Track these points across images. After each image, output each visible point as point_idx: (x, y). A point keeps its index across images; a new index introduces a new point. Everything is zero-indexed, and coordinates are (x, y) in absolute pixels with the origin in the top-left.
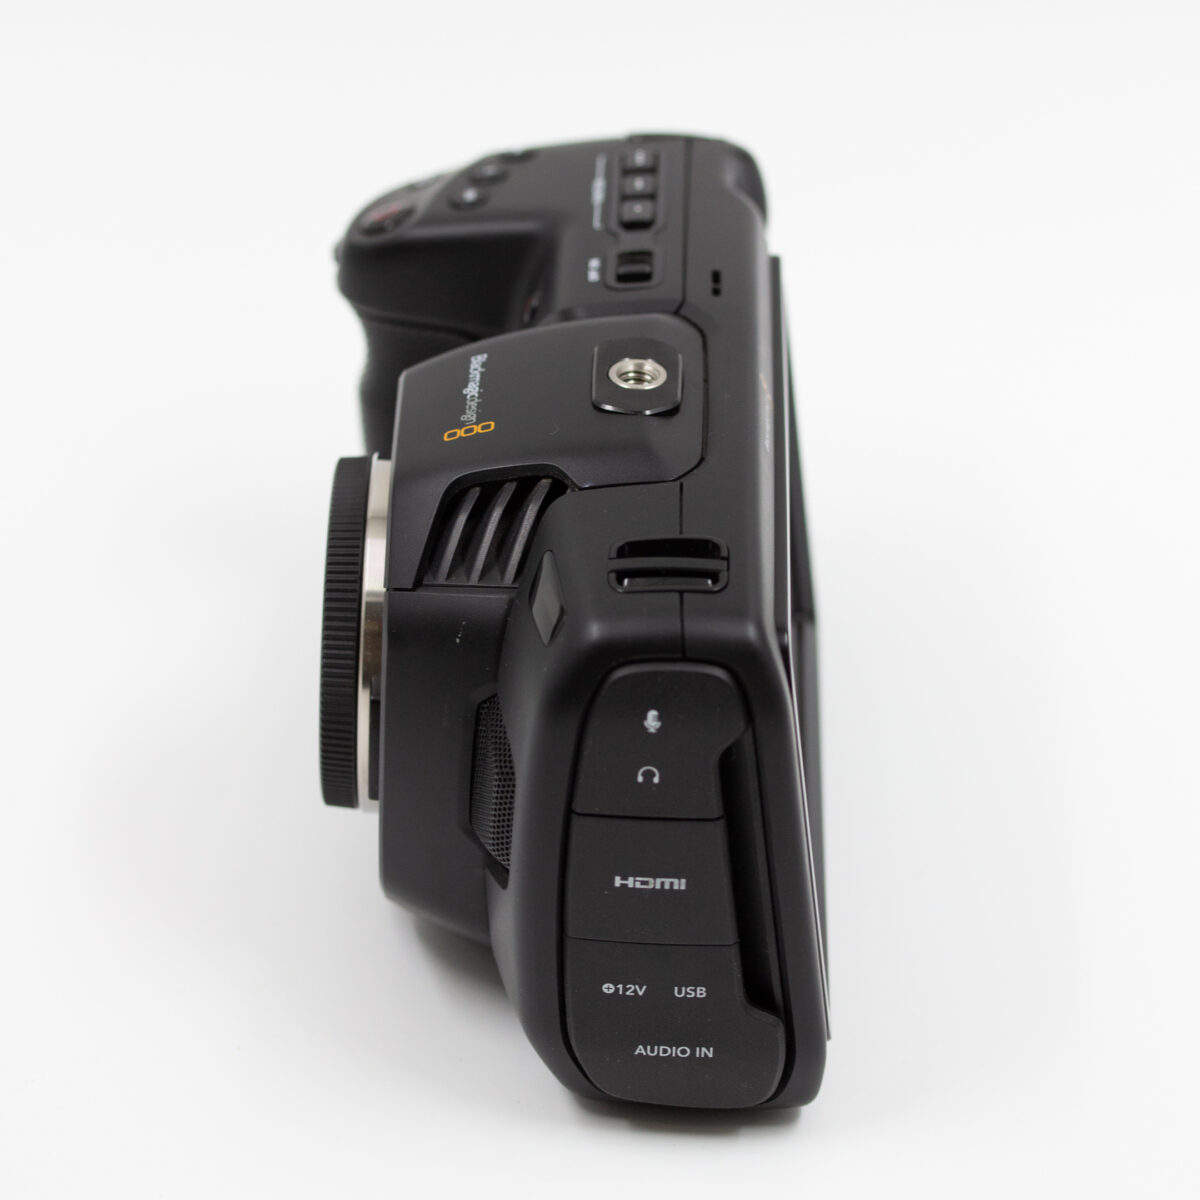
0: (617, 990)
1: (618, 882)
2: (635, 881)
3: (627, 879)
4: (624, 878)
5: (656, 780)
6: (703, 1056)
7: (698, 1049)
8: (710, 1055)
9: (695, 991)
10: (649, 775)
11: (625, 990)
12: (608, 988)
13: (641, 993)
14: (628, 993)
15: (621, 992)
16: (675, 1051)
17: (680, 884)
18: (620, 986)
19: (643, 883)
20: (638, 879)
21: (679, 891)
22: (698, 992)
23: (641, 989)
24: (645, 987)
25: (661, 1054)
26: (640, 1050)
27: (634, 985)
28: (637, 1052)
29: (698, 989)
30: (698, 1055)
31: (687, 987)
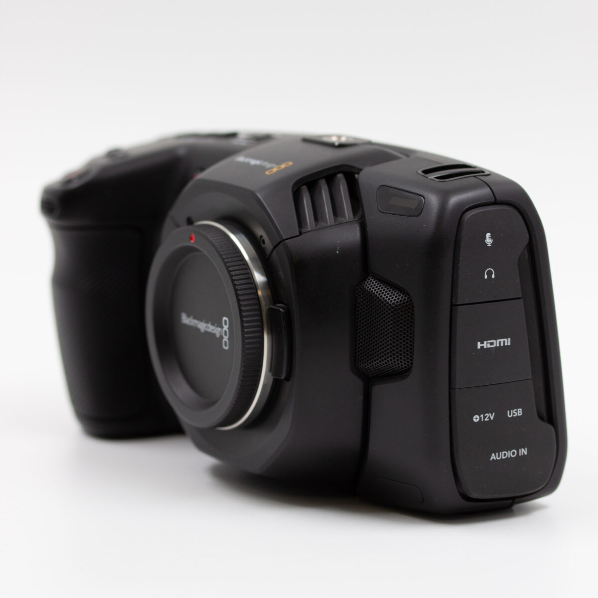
0: (480, 418)
1: (479, 345)
2: (487, 343)
3: (483, 343)
4: (482, 343)
5: (493, 276)
6: (522, 454)
7: (520, 450)
8: (526, 453)
9: (517, 411)
10: (490, 273)
11: (485, 417)
12: (476, 418)
13: (492, 418)
14: (486, 420)
15: (482, 420)
16: (509, 454)
17: (507, 342)
18: (482, 416)
19: (492, 344)
20: (489, 342)
21: (508, 346)
22: (519, 412)
23: (492, 415)
24: (494, 414)
25: (503, 458)
26: (493, 457)
27: (489, 414)
28: (492, 458)
29: (519, 410)
30: (520, 455)
31: (513, 410)
